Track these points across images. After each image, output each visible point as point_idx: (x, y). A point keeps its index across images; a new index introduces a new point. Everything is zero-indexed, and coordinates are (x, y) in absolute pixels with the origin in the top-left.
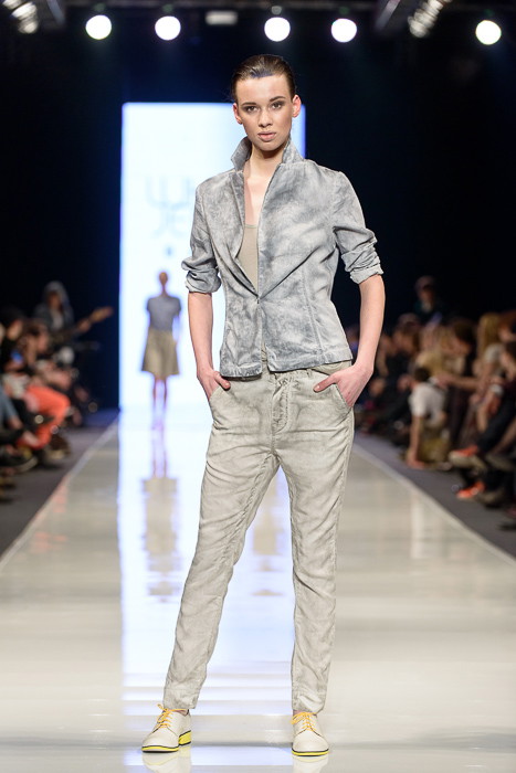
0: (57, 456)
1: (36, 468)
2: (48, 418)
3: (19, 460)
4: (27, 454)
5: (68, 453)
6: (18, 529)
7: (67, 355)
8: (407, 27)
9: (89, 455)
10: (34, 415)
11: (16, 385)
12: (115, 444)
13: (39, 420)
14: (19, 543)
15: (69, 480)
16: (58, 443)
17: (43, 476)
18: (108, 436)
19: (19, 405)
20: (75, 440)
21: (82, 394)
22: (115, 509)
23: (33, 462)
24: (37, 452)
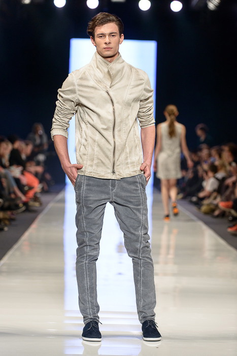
1: (24, 211)
2: (31, 188)
3: (17, 207)
5: (41, 204)
6: (15, 240)
7: (41, 157)
8: (206, 5)
9: (51, 205)
10: (24, 186)
11: (16, 171)
12: (63, 201)
13: (26, 188)
14: (16, 247)
15: (40, 217)
16: (36, 199)
17: (28, 215)
18: (60, 196)
19: (17, 181)
20: (44, 198)
21: (48, 176)
22: (62, 232)
23: (24, 208)
24: (25, 204)
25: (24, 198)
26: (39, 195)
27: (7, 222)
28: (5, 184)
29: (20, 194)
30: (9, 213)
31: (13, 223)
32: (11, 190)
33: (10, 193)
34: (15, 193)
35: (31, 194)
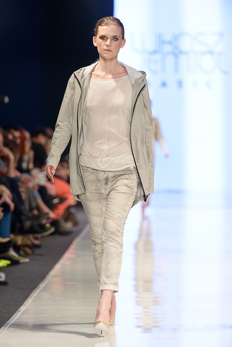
0: (69, 226)
1: (53, 234)
2: (62, 199)
3: (43, 228)
4: (48, 225)
5: (76, 224)
6: (42, 276)
10: (53, 198)
13: (56, 201)
14: (42, 285)
15: (76, 242)
16: (68, 216)
17: (59, 239)
19: (42, 190)
23: (53, 230)
24: (54, 223)
25: (52, 215)
26: (73, 210)
27: (28, 250)
28: (24, 196)
29: (46, 209)
30: (31, 237)
31: (37, 251)
32: (34, 205)
33: (31, 209)
34: (38, 208)
35: (61, 209)
